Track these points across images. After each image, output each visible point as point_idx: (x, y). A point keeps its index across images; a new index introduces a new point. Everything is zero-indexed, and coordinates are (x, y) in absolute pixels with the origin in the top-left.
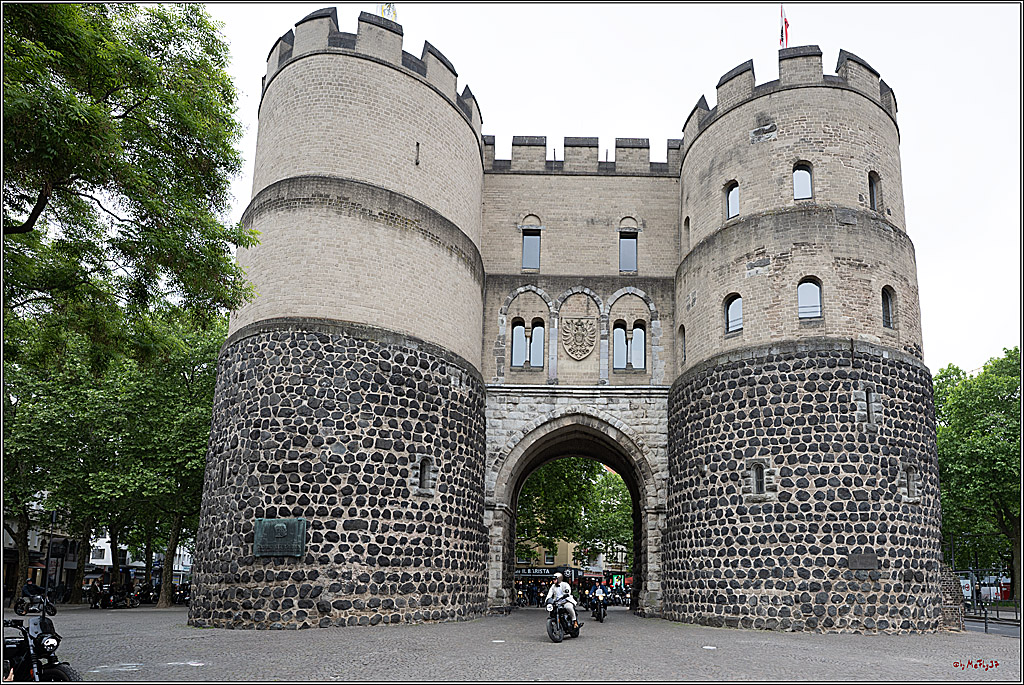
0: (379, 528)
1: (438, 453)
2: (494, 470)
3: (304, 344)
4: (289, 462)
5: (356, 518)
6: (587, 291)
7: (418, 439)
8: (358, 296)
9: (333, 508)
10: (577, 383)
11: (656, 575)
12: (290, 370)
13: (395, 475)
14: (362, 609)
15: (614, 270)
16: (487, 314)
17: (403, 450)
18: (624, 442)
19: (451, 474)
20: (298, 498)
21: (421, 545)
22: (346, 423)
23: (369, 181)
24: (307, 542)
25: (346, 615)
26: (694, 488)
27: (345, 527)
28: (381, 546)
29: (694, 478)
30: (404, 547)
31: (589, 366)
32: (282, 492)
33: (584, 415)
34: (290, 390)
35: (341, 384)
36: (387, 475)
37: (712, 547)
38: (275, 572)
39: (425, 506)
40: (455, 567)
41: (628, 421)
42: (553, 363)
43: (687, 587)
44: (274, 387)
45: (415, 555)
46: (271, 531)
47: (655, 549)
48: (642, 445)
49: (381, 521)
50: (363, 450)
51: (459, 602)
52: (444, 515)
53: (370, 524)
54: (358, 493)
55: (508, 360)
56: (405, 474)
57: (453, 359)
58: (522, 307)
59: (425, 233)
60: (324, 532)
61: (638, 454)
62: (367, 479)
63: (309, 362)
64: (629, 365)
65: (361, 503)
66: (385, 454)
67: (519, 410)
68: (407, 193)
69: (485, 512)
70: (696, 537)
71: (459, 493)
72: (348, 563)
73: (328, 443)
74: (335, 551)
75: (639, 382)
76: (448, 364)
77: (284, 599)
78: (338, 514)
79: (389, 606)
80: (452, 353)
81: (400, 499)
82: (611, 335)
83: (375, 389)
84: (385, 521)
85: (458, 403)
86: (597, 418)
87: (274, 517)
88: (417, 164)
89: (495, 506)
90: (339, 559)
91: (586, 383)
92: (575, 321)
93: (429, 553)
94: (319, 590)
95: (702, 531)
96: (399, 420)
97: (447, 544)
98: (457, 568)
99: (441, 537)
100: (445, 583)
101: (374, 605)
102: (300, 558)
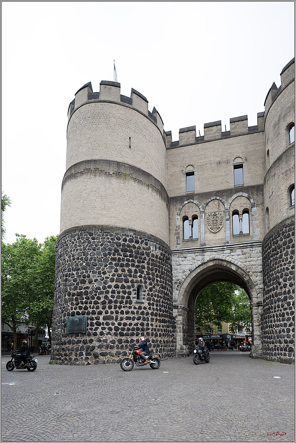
0: (119, 319)
1: (145, 282)
2: (177, 290)
3: (83, 237)
4: (79, 291)
5: (108, 315)
6: (218, 198)
7: (135, 277)
8: (105, 213)
9: (98, 310)
10: (215, 244)
11: (258, 337)
12: (77, 250)
13: (125, 294)
14: (113, 356)
15: (231, 186)
16: (171, 216)
17: (128, 282)
18: (239, 271)
19: (153, 292)
20: (83, 307)
21: (139, 326)
22: (102, 272)
23: (108, 159)
24: (87, 326)
25: (106, 359)
26: (275, 292)
27: (104, 319)
28: (120, 327)
29: (275, 286)
30: (131, 327)
31: (220, 235)
32: (77, 304)
33: (219, 260)
34: (78, 259)
35: (99, 254)
36: (121, 294)
37: (285, 322)
38: (75, 340)
39: (140, 308)
40: (156, 336)
41: (241, 260)
42: (202, 236)
43: (273, 343)
44: (72, 258)
45: (136, 331)
46: (73, 322)
47: (257, 324)
48: (249, 272)
49: (120, 316)
50: (110, 283)
51: (159, 352)
52: (150, 312)
53: (114, 317)
54: (109, 303)
55: (181, 237)
56: (130, 293)
57: (151, 238)
58: (187, 211)
59: (135, 180)
60: (95, 322)
61: (247, 277)
62: (113, 297)
63: (85, 245)
64: (241, 232)
65: (110, 308)
66: (120, 284)
67: (187, 260)
68: (126, 162)
69: (174, 310)
70: (277, 317)
71: (157, 301)
72: (105, 335)
73: (95, 281)
74: (100, 330)
75: (246, 240)
76: (149, 241)
77: (79, 352)
78: (100, 313)
79: (125, 354)
80: (151, 235)
81: (128, 305)
82: (231, 218)
83: (114, 255)
84: (121, 315)
85: (155, 259)
86: (225, 261)
87: (74, 316)
88: (130, 147)
89: (178, 307)
90: (102, 334)
91: (219, 244)
92: (213, 214)
93: (143, 330)
94: (94, 348)
95: (280, 314)
96: (126, 269)
97: (152, 325)
98: (157, 336)
99: (149, 322)
100: (152, 343)
101: (118, 354)
102: (85, 333)
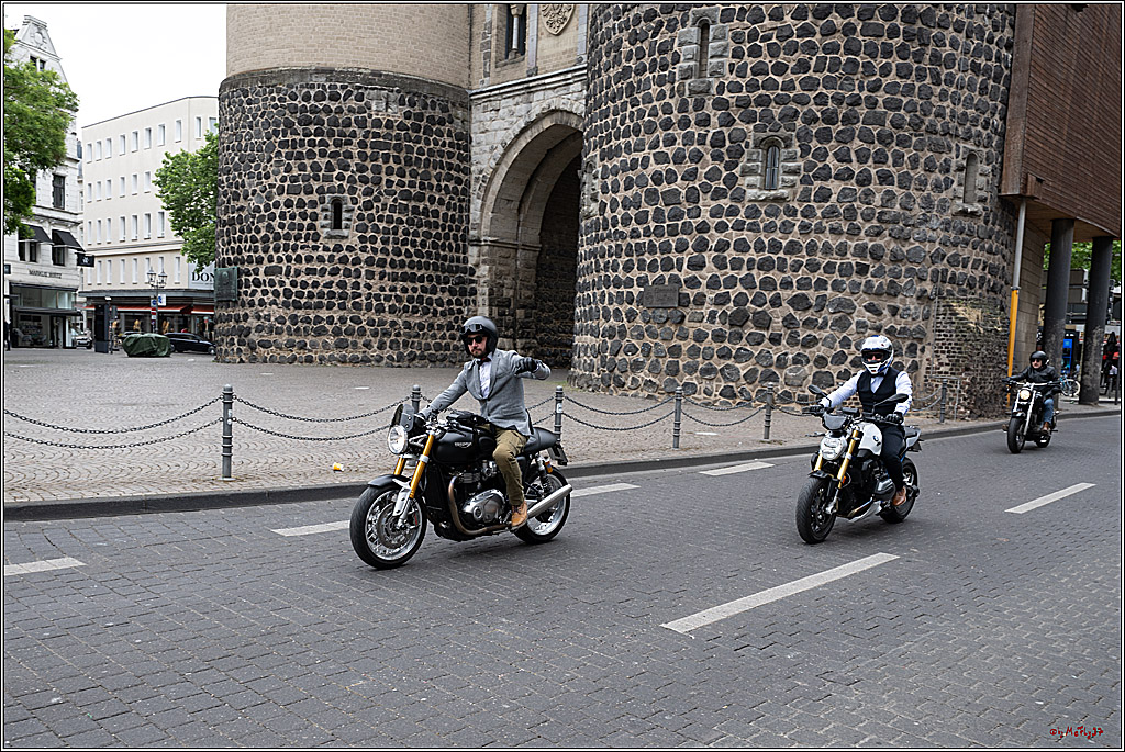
1: (352, 190)
2: (478, 197)
5: (274, 264)
7: (327, 179)
8: (272, 39)
9: (257, 255)
10: (556, 67)
12: (228, 129)
13: (305, 219)
14: (281, 349)
17: (312, 193)
19: (374, 211)
21: (335, 288)
22: (263, 173)
24: (240, 288)
25: (268, 354)
27: (266, 273)
28: (294, 290)
30: (316, 291)
31: (569, 40)
32: (228, 243)
33: (561, 111)
35: (258, 135)
36: (297, 220)
38: (226, 314)
39: (338, 248)
40: (380, 310)
42: (533, 46)
44: (222, 147)
45: (329, 299)
46: (221, 278)
49: (294, 266)
50: (277, 198)
52: (364, 256)
53: (284, 269)
54: (275, 240)
55: (494, 55)
56: (314, 217)
57: (371, 81)
62: (282, 226)
63: (238, 119)
65: (277, 250)
71: (386, 231)
72: (268, 306)
73: (252, 195)
76: (366, 89)
77: (230, 337)
78: (260, 261)
79: (303, 347)
80: (373, 73)
81: (311, 243)
83: (285, 134)
84: (298, 266)
85: (383, 130)
86: (572, 112)
87: (224, 267)
89: (479, 241)
91: (564, 65)
93: (343, 296)
94: (249, 330)
96: (307, 162)
97: (369, 287)
98: (384, 311)
99: (359, 280)
100: (367, 327)
101: (291, 345)
102: (236, 302)
